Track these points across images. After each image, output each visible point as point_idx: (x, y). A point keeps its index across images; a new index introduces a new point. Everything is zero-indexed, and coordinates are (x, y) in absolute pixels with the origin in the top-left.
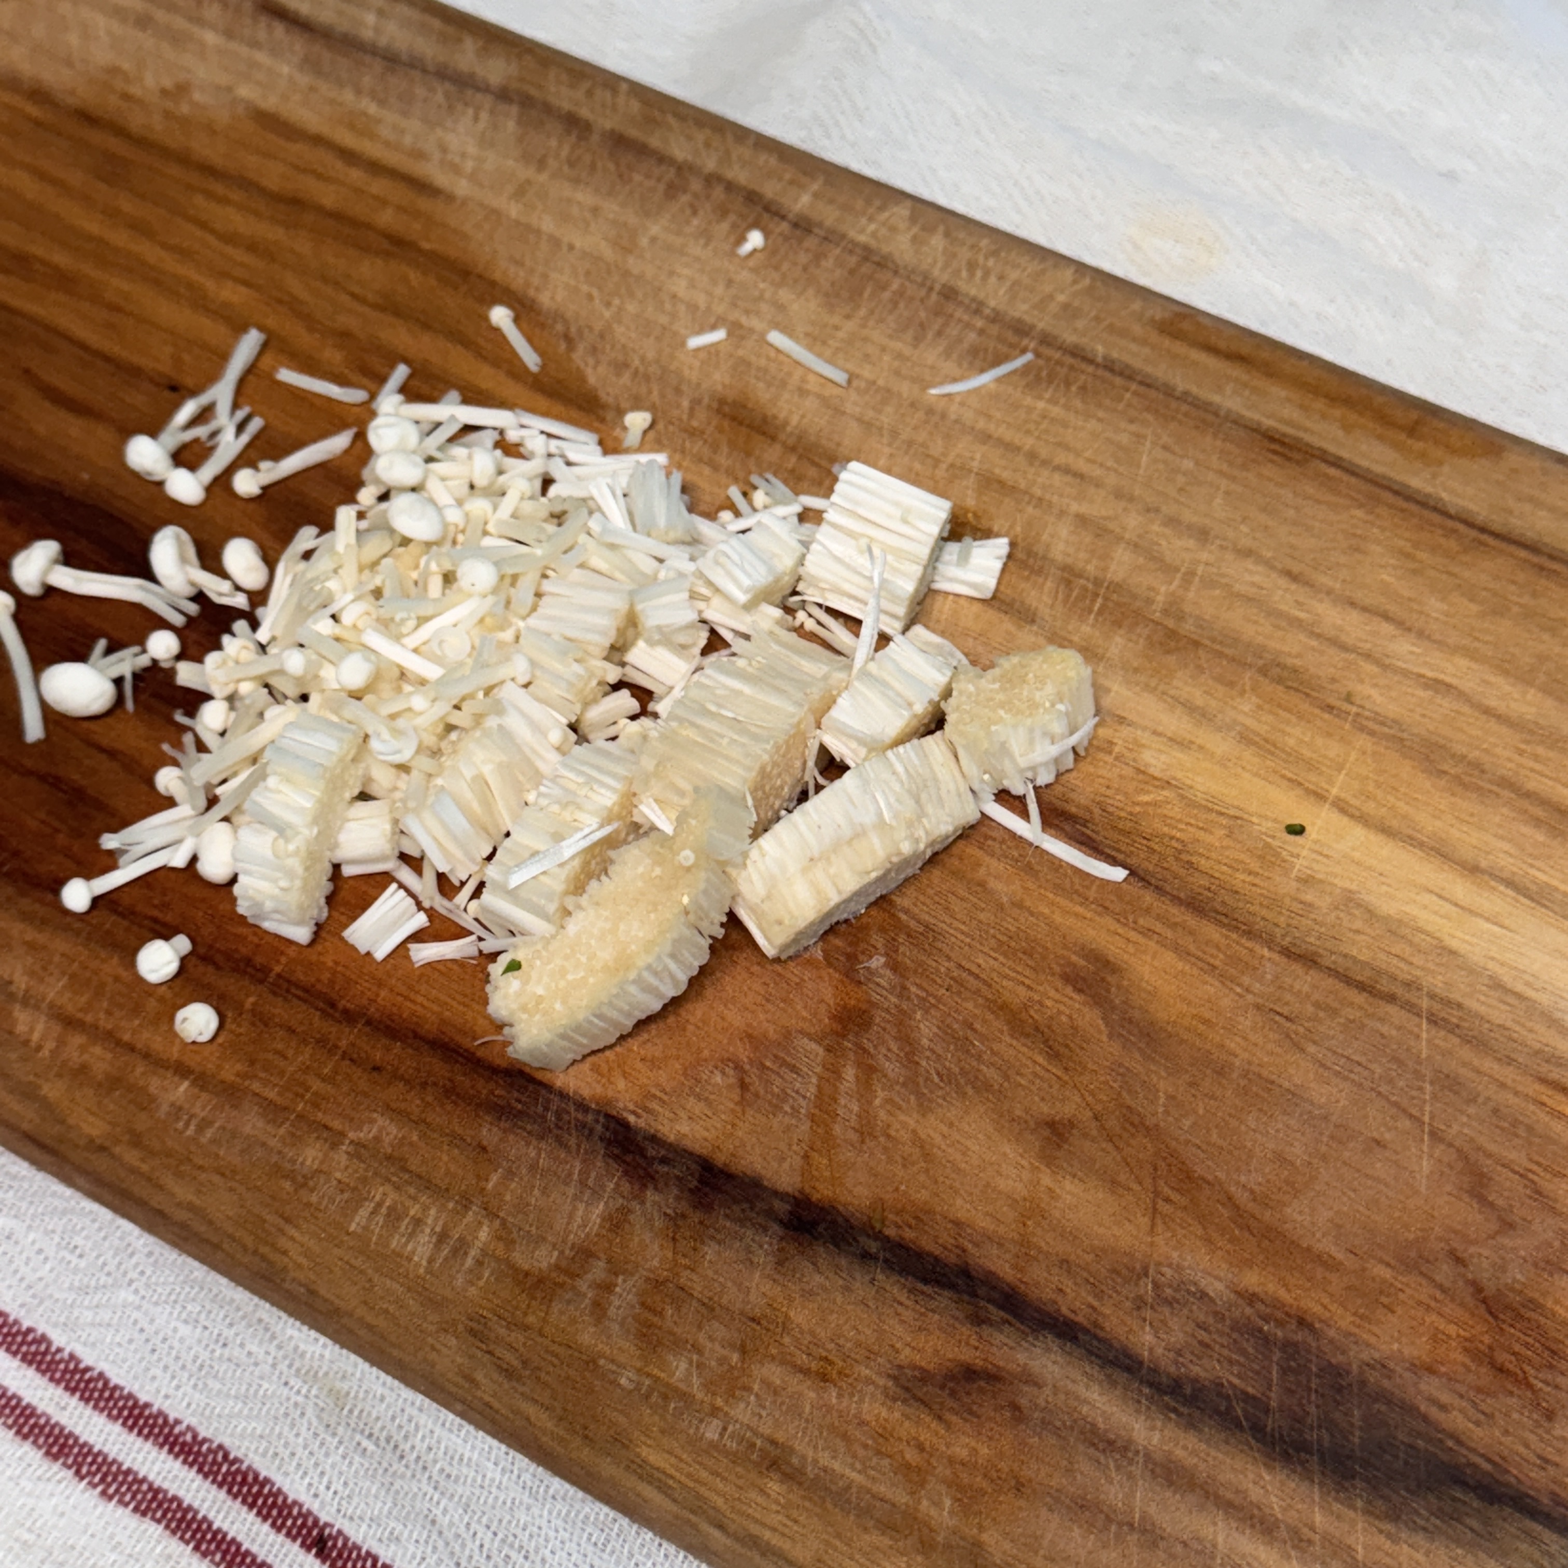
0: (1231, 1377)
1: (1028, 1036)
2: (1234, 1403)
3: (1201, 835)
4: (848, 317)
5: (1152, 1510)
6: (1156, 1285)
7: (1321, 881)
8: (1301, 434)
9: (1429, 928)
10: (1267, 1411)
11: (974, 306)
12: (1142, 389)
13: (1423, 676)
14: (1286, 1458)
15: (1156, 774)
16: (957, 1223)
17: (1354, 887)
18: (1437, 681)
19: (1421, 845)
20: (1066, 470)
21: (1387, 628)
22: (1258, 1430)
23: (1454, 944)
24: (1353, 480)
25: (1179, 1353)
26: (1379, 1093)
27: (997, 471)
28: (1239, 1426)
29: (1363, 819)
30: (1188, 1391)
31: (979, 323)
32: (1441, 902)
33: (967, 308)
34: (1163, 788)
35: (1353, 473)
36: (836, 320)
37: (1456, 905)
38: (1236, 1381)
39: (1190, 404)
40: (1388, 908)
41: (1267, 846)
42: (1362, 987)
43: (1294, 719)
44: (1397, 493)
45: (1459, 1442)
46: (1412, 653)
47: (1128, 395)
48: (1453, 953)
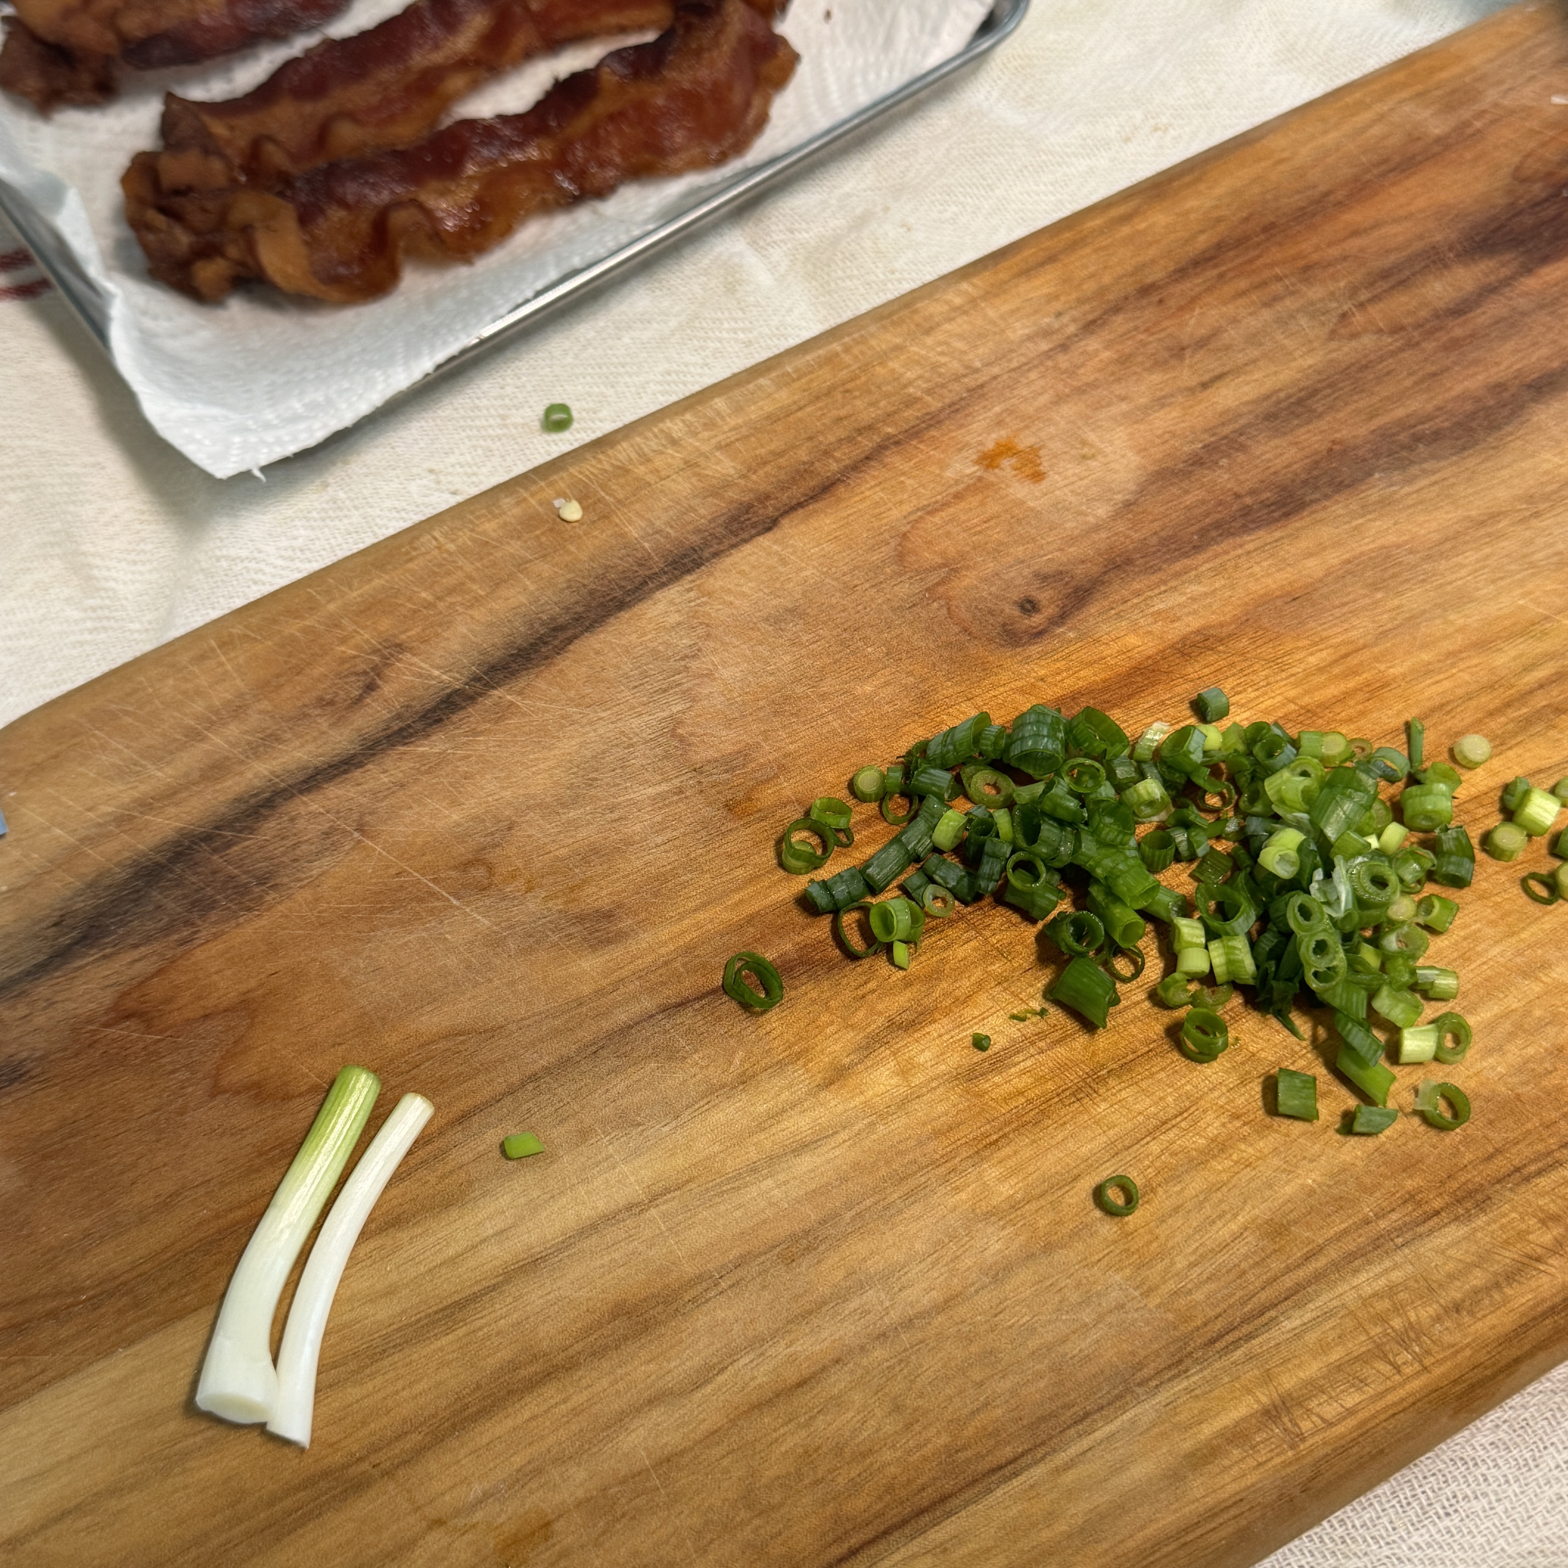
0: (250, 842)
2: (234, 833)
3: (677, 1079)
5: (206, 746)
7: (577, 1145)
9: (479, 1204)
10: (215, 851)
16: (477, 734)
17: (555, 1167)
19: (557, 1250)
22: (208, 838)
23: (453, 1214)
25: (292, 820)
28: (217, 828)
30: (263, 811)
32: (496, 1229)
34: (740, 1075)
45: (105, 957)
46: (752, 1379)
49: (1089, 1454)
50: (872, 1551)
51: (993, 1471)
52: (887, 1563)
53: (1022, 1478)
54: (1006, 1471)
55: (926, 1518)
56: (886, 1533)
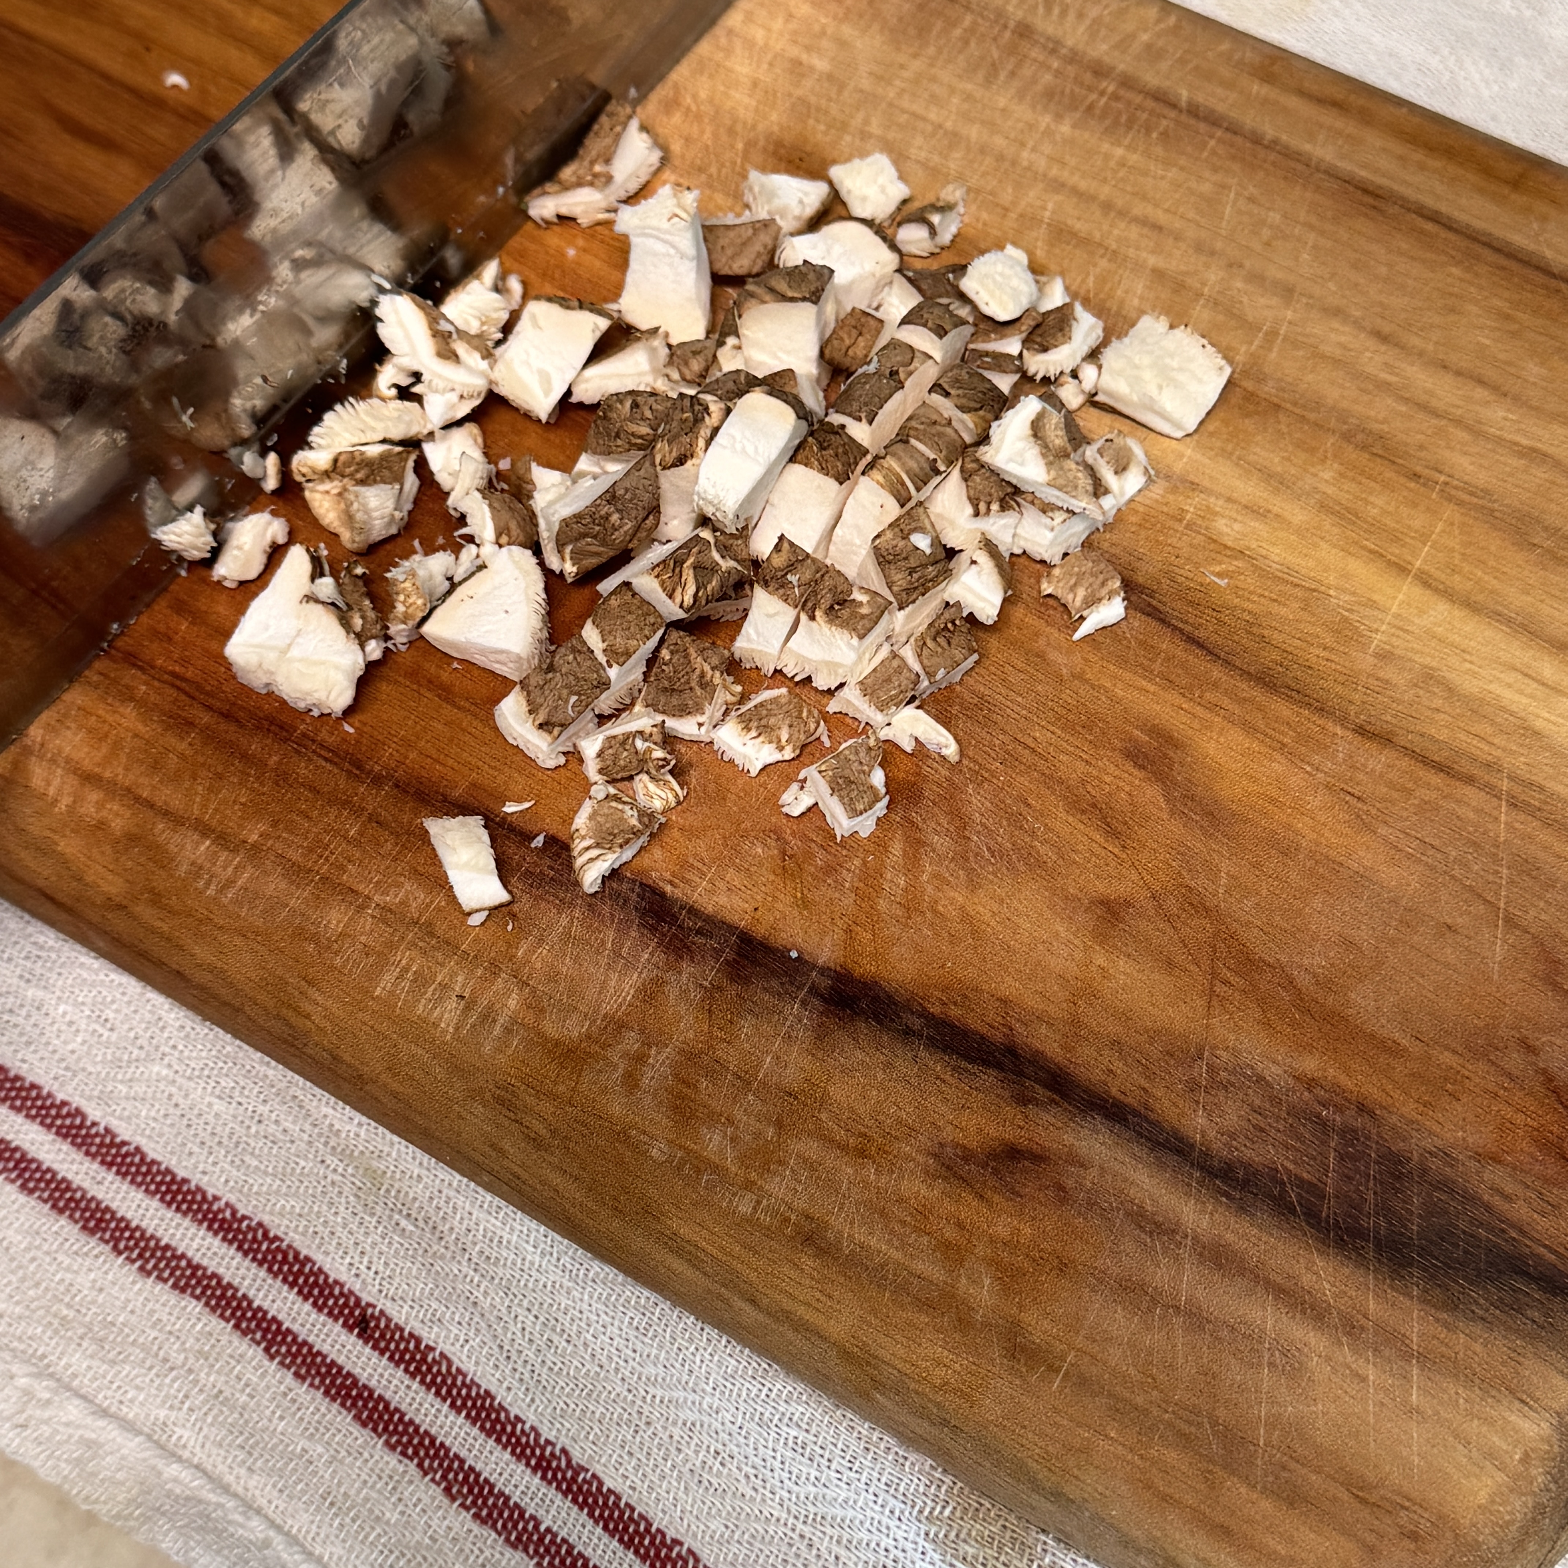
0: (1285, 1162)
1: (1083, 812)
2: (1288, 1189)
3: (1275, 608)
4: (915, 56)
5: (1200, 1294)
6: (1211, 1068)
7: (1401, 658)
8: (1396, 187)
9: (1514, 708)
10: (1322, 1197)
11: (1051, 45)
12: (1228, 136)
13: (1516, 444)
14: (1341, 1244)
15: (1230, 544)
16: (1004, 1001)
17: (1434, 664)
18: (1534, 450)
19: (1509, 622)
20: (1143, 222)
21: (1480, 393)
22: (1312, 1216)
23: (1539, 724)
24: (1451, 236)
25: (1233, 1136)
26: (1453, 877)
27: (1069, 222)
28: (1292, 1211)
29: (1447, 594)
30: (1241, 1174)
31: (1056, 65)
32: (1527, 681)
33: (1044, 47)
34: (1236, 559)
35: (1450, 228)
36: (902, 58)
37: (1543, 684)
38: (1291, 1166)
39: (1279, 153)
40: (1470, 686)
41: (1346, 620)
42: (1440, 768)
43: (1378, 487)
44: (1498, 250)
45: (1521, 1231)
46: (1505, 419)
47: (1212, 143)
48: (1537, 733)
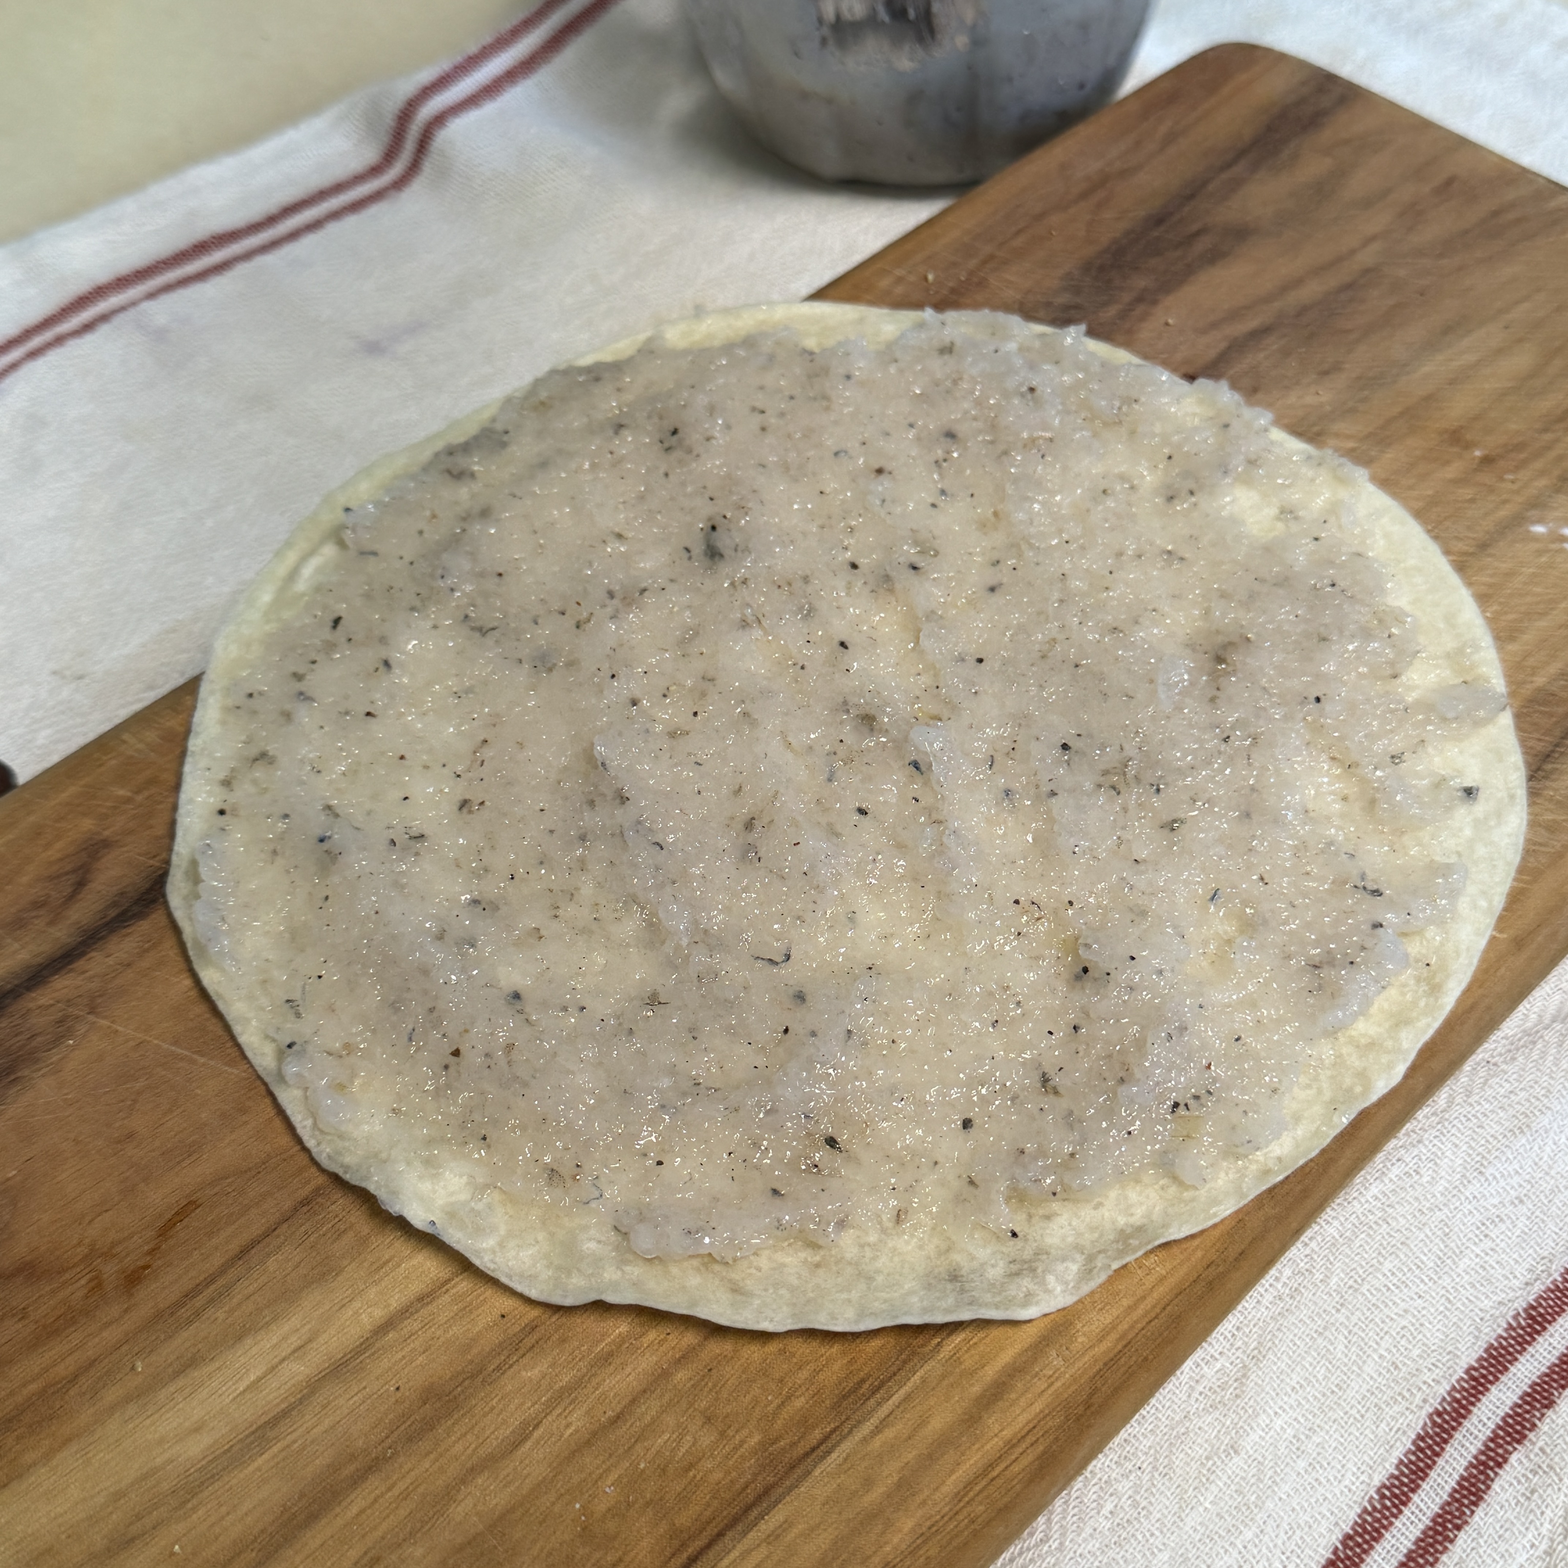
17: (341, 1278)
32: (292, 1348)
37: (285, 1359)
40: (309, 1300)
46: (568, 1426)
49: (891, 1418)
50: (711, 1554)
51: (807, 1455)
52: (726, 1562)
53: (834, 1455)
54: (819, 1452)
55: (755, 1513)
56: (720, 1535)
